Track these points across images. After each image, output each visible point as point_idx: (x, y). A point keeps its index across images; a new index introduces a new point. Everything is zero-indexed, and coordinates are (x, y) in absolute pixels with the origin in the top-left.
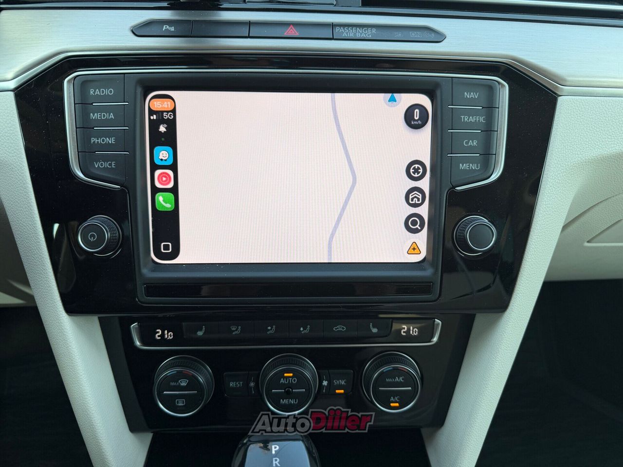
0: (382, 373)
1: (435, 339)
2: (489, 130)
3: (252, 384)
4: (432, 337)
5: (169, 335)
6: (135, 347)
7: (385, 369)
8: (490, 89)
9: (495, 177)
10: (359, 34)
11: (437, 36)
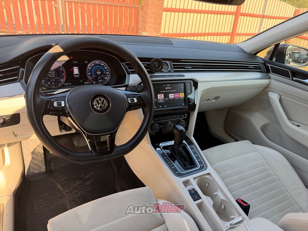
0: (181, 122)
1: (186, 117)
2: (191, 88)
3: (164, 126)
8: (191, 82)
9: (192, 93)
10: (175, 76)
11: (184, 76)
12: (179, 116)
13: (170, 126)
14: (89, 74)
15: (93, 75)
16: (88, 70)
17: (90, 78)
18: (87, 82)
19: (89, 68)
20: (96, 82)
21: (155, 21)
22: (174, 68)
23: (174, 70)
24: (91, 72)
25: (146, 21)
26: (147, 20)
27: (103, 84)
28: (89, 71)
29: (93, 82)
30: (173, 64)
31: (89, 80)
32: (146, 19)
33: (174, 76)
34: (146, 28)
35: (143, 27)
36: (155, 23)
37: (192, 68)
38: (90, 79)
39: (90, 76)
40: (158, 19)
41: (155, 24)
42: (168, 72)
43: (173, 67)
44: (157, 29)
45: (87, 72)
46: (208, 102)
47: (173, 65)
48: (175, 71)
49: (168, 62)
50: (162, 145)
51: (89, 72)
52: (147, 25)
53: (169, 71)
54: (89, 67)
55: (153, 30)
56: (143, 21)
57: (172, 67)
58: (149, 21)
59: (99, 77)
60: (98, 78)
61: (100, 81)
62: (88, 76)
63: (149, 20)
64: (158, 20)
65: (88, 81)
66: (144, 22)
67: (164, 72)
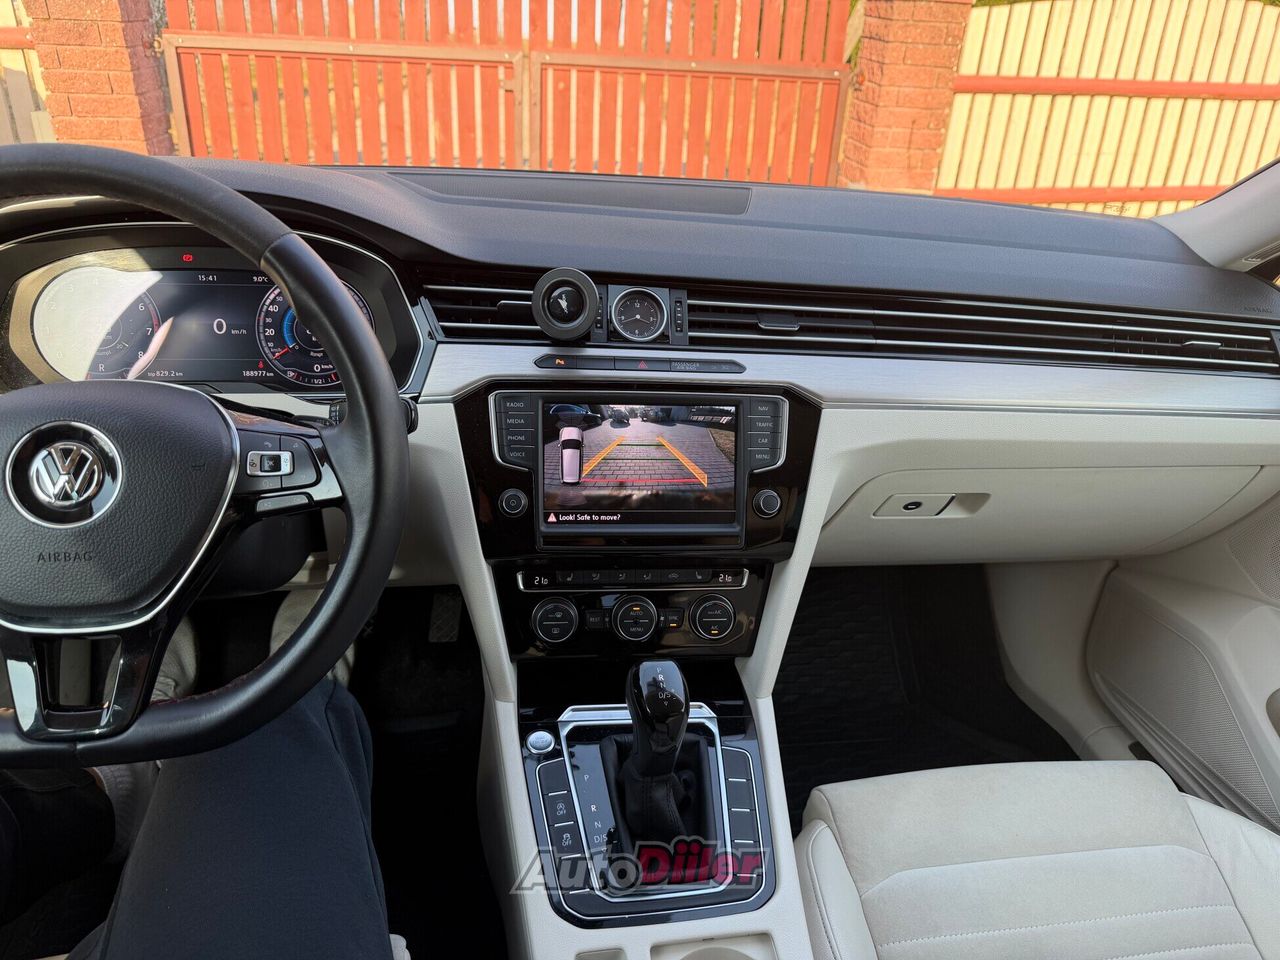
0: (705, 607)
1: (744, 583)
2: (775, 432)
3: (607, 620)
4: (742, 582)
5: (545, 581)
6: (520, 591)
7: (707, 604)
8: (776, 405)
9: (780, 463)
10: (688, 367)
11: (740, 368)
12: (700, 577)
13: (636, 624)
14: (270, 332)
15: (284, 342)
16: (263, 314)
17: (273, 353)
18: (258, 369)
19: (271, 309)
20: (299, 374)
21: (911, 134)
22: (693, 325)
23: (690, 334)
24: (277, 325)
25: (872, 136)
26: (876, 129)
27: (333, 381)
28: (269, 320)
29: (285, 372)
30: (692, 308)
31: (265, 362)
32: (870, 128)
33: (682, 366)
34: (866, 166)
35: (858, 162)
36: (910, 142)
37: (803, 331)
38: (270, 356)
39: (271, 344)
40: (928, 127)
41: (909, 148)
42: (654, 341)
43: (686, 318)
44: (919, 171)
45: (261, 323)
46: (913, 516)
47: (689, 311)
48: (694, 341)
49: (662, 295)
50: (573, 717)
51: (266, 325)
52: (874, 150)
53: (662, 341)
54: (272, 303)
55: (901, 173)
56: (857, 134)
57: (679, 318)
58: (883, 133)
59: (315, 352)
60: (312, 354)
61: (317, 368)
62: (263, 342)
63: (882, 129)
64: (926, 131)
65: (261, 365)
66: (863, 140)
67: (627, 340)
